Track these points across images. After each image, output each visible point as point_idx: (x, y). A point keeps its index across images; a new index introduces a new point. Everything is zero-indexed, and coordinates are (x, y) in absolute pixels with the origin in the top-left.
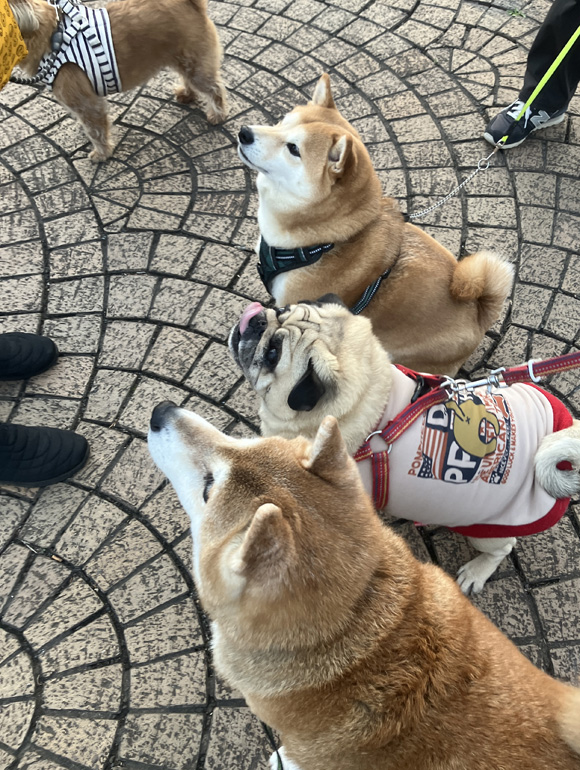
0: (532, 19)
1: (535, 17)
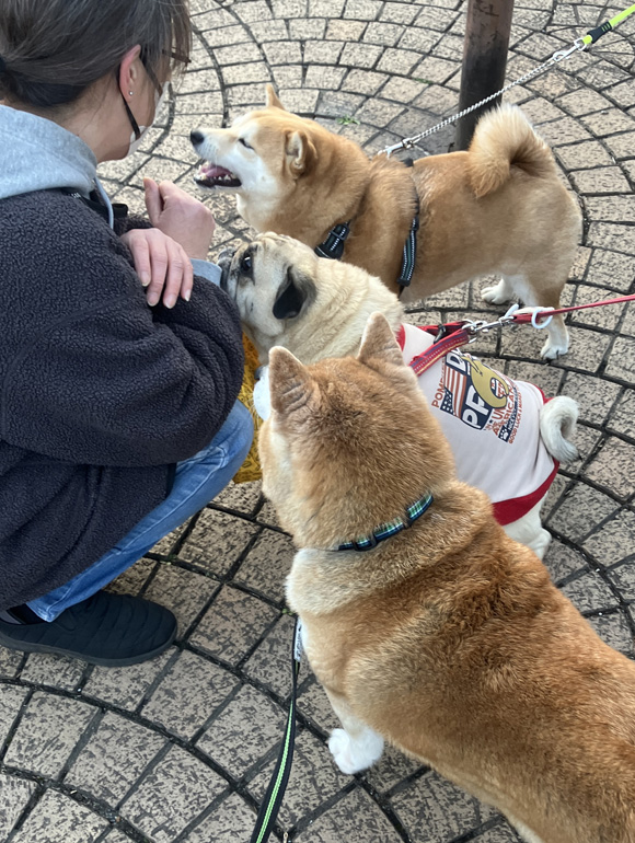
0: (368, 124)
1: (372, 122)
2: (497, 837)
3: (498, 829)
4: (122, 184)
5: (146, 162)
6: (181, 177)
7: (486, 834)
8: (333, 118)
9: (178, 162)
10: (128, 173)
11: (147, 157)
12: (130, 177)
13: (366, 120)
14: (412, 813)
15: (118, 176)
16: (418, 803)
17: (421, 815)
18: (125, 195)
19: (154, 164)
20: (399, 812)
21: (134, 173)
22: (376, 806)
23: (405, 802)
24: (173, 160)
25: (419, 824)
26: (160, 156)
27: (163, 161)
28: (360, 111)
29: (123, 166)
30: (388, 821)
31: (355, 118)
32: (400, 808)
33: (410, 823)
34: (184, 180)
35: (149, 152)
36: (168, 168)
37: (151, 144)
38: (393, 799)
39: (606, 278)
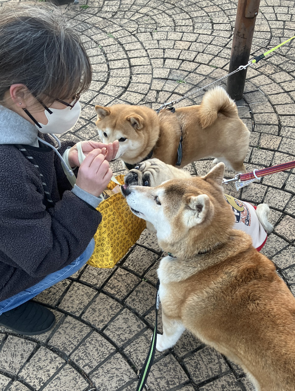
0: (190, 83)
1: (191, 83)
2: (228, 379)
3: (229, 376)
4: (86, 104)
5: (97, 96)
6: (111, 102)
7: (224, 377)
8: (175, 80)
9: (110, 96)
10: (89, 100)
11: (97, 93)
12: (90, 101)
13: (189, 82)
14: (192, 366)
15: (85, 101)
16: (195, 362)
17: (196, 367)
18: (88, 108)
19: (100, 96)
20: (187, 365)
21: (92, 100)
22: (177, 362)
23: (190, 361)
24: (108, 95)
25: (195, 371)
26: (103, 93)
27: (104, 95)
28: (186, 78)
29: (87, 97)
30: (182, 369)
31: (184, 81)
32: (187, 364)
33: (191, 371)
34: (112, 103)
35: (98, 92)
36: (105, 98)
37: (99, 88)
38: (185, 360)
39: (288, 150)
